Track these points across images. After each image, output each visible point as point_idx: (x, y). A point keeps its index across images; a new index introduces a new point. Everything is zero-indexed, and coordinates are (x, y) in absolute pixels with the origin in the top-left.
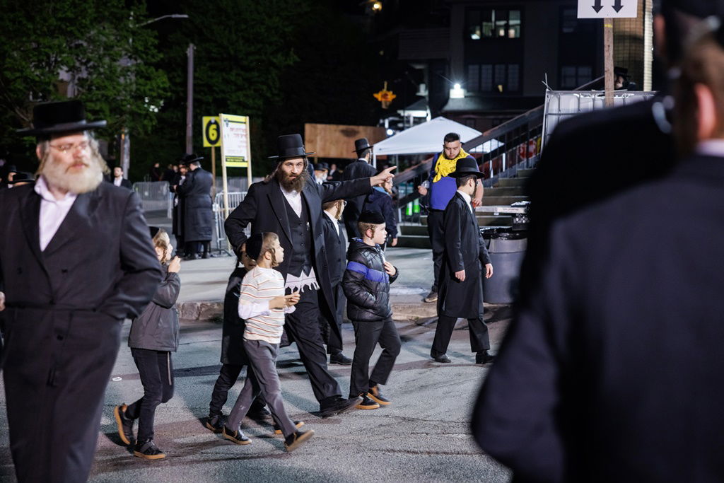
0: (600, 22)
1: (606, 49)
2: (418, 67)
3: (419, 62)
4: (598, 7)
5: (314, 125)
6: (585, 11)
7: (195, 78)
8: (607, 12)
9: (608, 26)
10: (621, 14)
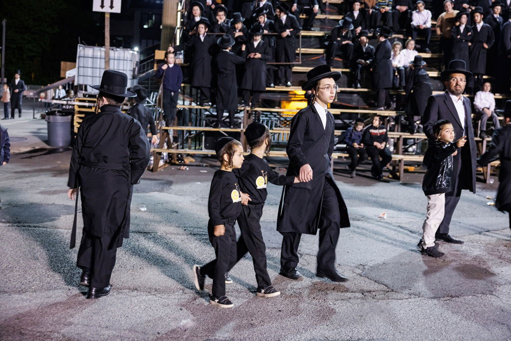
0: (103, 14)
1: (106, 27)
2: (120, 39)
3: (119, 36)
4: (102, 6)
5: (65, 62)
6: (96, 8)
7: (6, 36)
8: (107, 9)
9: (107, 16)
10: (114, 11)
